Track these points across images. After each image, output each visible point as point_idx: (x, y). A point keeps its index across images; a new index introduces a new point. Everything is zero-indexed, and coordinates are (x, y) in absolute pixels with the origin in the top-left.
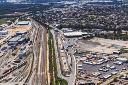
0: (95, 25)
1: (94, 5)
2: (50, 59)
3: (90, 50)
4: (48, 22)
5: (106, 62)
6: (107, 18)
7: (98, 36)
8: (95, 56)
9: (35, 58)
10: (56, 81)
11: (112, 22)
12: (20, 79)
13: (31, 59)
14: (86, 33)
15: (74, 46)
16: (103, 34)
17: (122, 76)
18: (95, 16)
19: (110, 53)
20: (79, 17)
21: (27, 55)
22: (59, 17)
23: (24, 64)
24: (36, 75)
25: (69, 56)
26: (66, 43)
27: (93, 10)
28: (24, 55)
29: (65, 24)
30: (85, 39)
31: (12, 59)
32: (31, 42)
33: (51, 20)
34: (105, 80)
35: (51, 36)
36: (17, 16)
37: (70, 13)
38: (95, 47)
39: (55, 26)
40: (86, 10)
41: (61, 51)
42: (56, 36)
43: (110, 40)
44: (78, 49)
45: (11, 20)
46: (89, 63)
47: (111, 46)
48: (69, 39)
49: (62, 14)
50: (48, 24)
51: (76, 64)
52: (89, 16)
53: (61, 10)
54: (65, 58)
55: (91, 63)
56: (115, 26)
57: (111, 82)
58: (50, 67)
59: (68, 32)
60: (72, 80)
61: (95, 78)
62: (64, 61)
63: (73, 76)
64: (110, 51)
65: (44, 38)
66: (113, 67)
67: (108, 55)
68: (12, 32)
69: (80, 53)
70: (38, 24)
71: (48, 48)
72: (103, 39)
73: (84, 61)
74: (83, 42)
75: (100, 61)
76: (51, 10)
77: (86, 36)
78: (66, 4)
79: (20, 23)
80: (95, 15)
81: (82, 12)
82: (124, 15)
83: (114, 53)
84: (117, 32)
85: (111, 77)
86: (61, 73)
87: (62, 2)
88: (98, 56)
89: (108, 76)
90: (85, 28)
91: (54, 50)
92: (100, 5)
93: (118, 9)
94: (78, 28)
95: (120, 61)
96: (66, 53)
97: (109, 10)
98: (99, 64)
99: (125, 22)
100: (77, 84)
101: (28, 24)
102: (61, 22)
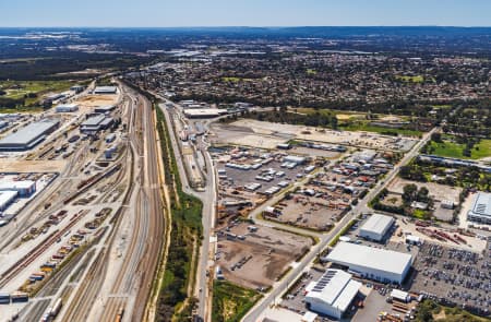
0: (239, 95)
1: (232, 59)
2: (165, 160)
3: (236, 142)
4: (153, 89)
5: (267, 164)
6: (258, 83)
7: (246, 115)
8: (247, 153)
9: (137, 158)
10: (182, 201)
11: (267, 91)
12: (112, 198)
13: (129, 159)
14: (225, 110)
15: (206, 134)
16: (255, 113)
17: (298, 189)
18: (237, 80)
19: (272, 147)
20: (208, 80)
21: (121, 150)
22: (173, 80)
23: (116, 169)
24: (142, 189)
25: (199, 152)
27: (231, 69)
28: (115, 150)
29: (185, 93)
30: (225, 121)
31: (92, 160)
32: (125, 126)
33: (157, 84)
34: (269, 196)
35: (160, 115)
36: (91, 76)
37: (191, 73)
38: (243, 135)
39: (166, 97)
40: (219, 68)
41: (184, 143)
42: (171, 116)
43: (268, 123)
44: (215, 140)
45: (81, 84)
46: (237, 166)
47: (272, 135)
48: (195, 120)
49: (177, 75)
50: (152, 93)
51: (213, 167)
52: (227, 79)
53: (173, 66)
54: (192, 156)
55: (241, 167)
56: (275, 97)
57: (281, 201)
58: (166, 174)
59: (193, 108)
60: (211, 197)
61: (251, 194)
62: (191, 162)
63: (212, 190)
64: (271, 143)
65: (148, 119)
66: (280, 173)
67: (269, 151)
68: (86, 108)
69: (218, 148)
70: (134, 92)
71: (158, 138)
72: (257, 122)
73: (228, 162)
74: (222, 128)
75: (257, 163)
76: (155, 66)
77: (225, 116)
78: (182, 56)
79: (98, 89)
80: (235, 77)
81: (212, 71)
82: (286, 78)
83: (279, 147)
84: (278, 109)
85: (278, 190)
86: (188, 185)
87: (173, 51)
88: (253, 153)
89: (274, 188)
90: (222, 101)
91: (170, 142)
92: (243, 59)
93: (275, 67)
94: (208, 100)
95: (291, 161)
96: (192, 147)
97: (260, 69)
98: (255, 166)
99: (291, 91)
100: (220, 205)
101: (114, 93)
102: (176, 89)
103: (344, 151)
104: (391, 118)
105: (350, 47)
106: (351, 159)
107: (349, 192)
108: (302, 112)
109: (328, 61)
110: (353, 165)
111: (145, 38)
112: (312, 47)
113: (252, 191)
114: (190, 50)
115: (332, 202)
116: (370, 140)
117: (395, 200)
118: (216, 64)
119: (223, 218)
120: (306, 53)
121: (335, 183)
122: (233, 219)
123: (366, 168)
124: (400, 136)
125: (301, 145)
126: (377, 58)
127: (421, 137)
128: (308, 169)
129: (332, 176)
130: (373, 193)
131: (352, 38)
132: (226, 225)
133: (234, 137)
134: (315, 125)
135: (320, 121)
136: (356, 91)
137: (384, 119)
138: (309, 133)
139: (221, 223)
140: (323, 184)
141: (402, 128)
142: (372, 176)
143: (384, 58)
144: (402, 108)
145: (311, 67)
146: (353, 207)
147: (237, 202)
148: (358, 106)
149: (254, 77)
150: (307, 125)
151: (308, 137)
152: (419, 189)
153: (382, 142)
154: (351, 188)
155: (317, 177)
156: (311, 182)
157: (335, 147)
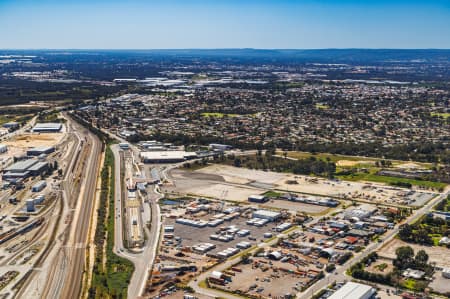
0: (218, 134)
1: (222, 90)
2: (101, 213)
3: (197, 193)
4: (108, 127)
5: (230, 220)
6: (246, 120)
7: (220, 160)
8: (207, 206)
9: (66, 211)
10: (109, 264)
11: (256, 129)
12: (22, 260)
13: (56, 213)
14: (193, 154)
15: (161, 183)
16: (232, 157)
17: (262, 250)
18: (220, 115)
19: (242, 200)
20: (183, 116)
21: (45, 203)
22: (137, 116)
23: (36, 224)
24: (63, 249)
25: (147, 207)
26: (143, 175)
27: (217, 102)
28: (41, 201)
29: (148, 132)
30: (189, 167)
31: (10, 213)
32: (60, 172)
33: (116, 121)
34: (221, 259)
35: (110, 158)
36: (34, 111)
37: (163, 107)
38: (210, 185)
39: (123, 137)
40: (202, 101)
41: (130, 194)
42: (123, 160)
43: (246, 170)
44: (169, 190)
45: (18, 121)
46: (190, 222)
47: (248, 184)
48: (152, 166)
49: (145, 109)
50: (106, 132)
51: (159, 224)
52: (207, 115)
53: (145, 99)
54: (136, 210)
55: (196, 223)
56: (263, 138)
57: (236, 265)
58: (97, 231)
59: (153, 150)
60: (147, 261)
61: (200, 257)
62: (133, 216)
63: (151, 251)
64: (241, 195)
65: (94, 162)
66: (243, 232)
67: (237, 204)
68: (17, 149)
69: (173, 200)
70: (84, 129)
71: (99, 187)
72: (231, 168)
73: (181, 217)
74: (184, 175)
75: (217, 218)
76: (119, 99)
77: (193, 161)
78: (157, 86)
79: (40, 126)
80: (219, 112)
82: (285, 114)
83: (252, 200)
84: (264, 152)
85: (235, 253)
86: (122, 247)
87: (148, 80)
88: (214, 207)
89: (230, 250)
90: (193, 141)
91: (113, 193)
92: (235, 90)
93: (274, 100)
94: (176, 140)
95: (261, 217)
96: (140, 198)
97: (254, 102)
98: (213, 223)
99: (287, 130)
100: (156, 269)
101: (58, 131)
102: (138, 127)
103: (336, 206)
104: (410, 165)
105: (383, 75)
106: (341, 216)
107: (326, 256)
108: (294, 156)
109: (347, 93)
110: (341, 223)
111: (113, 63)
112: (332, 75)
113: (201, 252)
114: (170, 78)
115: (301, 267)
116: (372, 193)
117: (385, 266)
118: (199, 97)
119: (155, 285)
120: (321, 83)
121: (311, 245)
122: (167, 286)
123: (357, 227)
124: (414, 188)
125: (279, 197)
126: (414, 90)
127: (441, 190)
128: (281, 227)
129: (309, 235)
130: (357, 257)
131: (389, 64)
132: (157, 293)
133: (193, 186)
134: (307, 172)
135: (313, 168)
136: (373, 131)
137: (401, 166)
138: (295, 183)
139: (152, 291)
140: (295, 246)
141: (421, 179)
142: (362, 237)
143: (423, 90)
144: (427, 153)
145: (324, 100)
146: (327, 275)
147: (179, 266)
148: (368, 150)
149: (243, 112)
150: (295, 172)
151: (292, 188)
152: (416, 253)
153: (386, 194)
154: (329, 250)
155: (291, 237)
156: (281, 243)
157: (323, 200)
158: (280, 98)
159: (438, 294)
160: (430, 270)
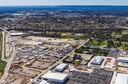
0: (32, 28)
1: (33, 16)
4: (1, 27)
5: (33, 50)
6: (39, 24)
7: (32, 35)
11: (42, 27)
14: (25, 33)
15: (15, 41)
16: (35, 34)
17: (41, 57)
18: (32, 23)
19: (37, 45)
20: (22, 23)
22: (10, 24)
25: (11, 47)
26: (10, 39)
27: (32, 20)
29: (13, 28)
30: (23, 37)
33: (4, 25)
34: (30, 60)
35: (2, 35)
37: (17, 21)
38: (28, 41)
39: (5, 29)
40: (28, 20)
41: (7, 44)
42: (5, 35)
43: (38, 37)
44: (18, 43)
46: (23, 51)
47: (38, 41)
48: (13, 37)
49: (12, 22)
51: (14, 52)
52: (29, 23)
53: (12, 19)
54: (8, 49)
55: (24, 51)
56: (43, 29)
57: (34, 61)
59: (13, 33)
60: (10, 61)
61: (25, 59)
63: (12, 59)
64: (36, 43)
66: (36, 53)
67: (35, 46)
69: (18, 45)
72: (35, 37)
73: (20, 50)
74: (22, 39)
75: (30, 49)
76: (5, 19)
77: (24, 35)
78: (16, 16)
80: (32, 22)
81: (25, 21)
82: (50, 23)
83: (39, 45)
84: (43, 32)
85: (34, 58)
86: (4, 58)
87: (13, 14)
88: (29, 47)
89: (33, 57)
90: (25, 30)
91: (2, 44)
92: (37, 16)
93: (47, 19)
94: (20, 30)
95: (41, 49)
96: (9, 45)
97: (42, 19)
98: (28, 51)
99: (50, 27)
100: (13, 63)
102: (10, 27)
103: (60, 45)
104: (79, 34)
105: (75, 12)
106: (61, 48)
107: (57, 57)
108: (51, 33)
109: (66, 17)
110: (61, 49)
111: (4, 9)
112: (62, 12)
113: (25, 58)
114: (19, 13)
115: (50, 61)
116: (70, 42)
117: (71, 59)
118: (27, 18)
119: (12, 67)
120: (60, 14)
121: (53, 55)
122: (15, 67)
123: (65, 50)
124: (80, 40)
125: (46, 44)
126: (82, 16)
127: (86, 40)
128: (46, 51)
129: (53, 52)
130: (64, 57)
131: (77, 9)
133: (25, 42)
134: (54, 37)
135: (55, 36)
136: (71, 26)
137: (77, 35)
138: (51, 40)
139: (11, 69)
140: (49, 55)
141: (82, 38)
142: (66, 52)
143: (85, 16)
144: (84, 31)
145: (60, 19)
146: (57, 62)
147: (19, 62)
148: (69, 31)
149: (39, 22)
150: (51, 37)
151: (50, 41)
152: (78, 55)
153: (73, 42)
155: (49, 53)
156: (46, 55)
157: (57, 44)
158: (49, 18)
159: (83, 65)
160: (81, 59)
